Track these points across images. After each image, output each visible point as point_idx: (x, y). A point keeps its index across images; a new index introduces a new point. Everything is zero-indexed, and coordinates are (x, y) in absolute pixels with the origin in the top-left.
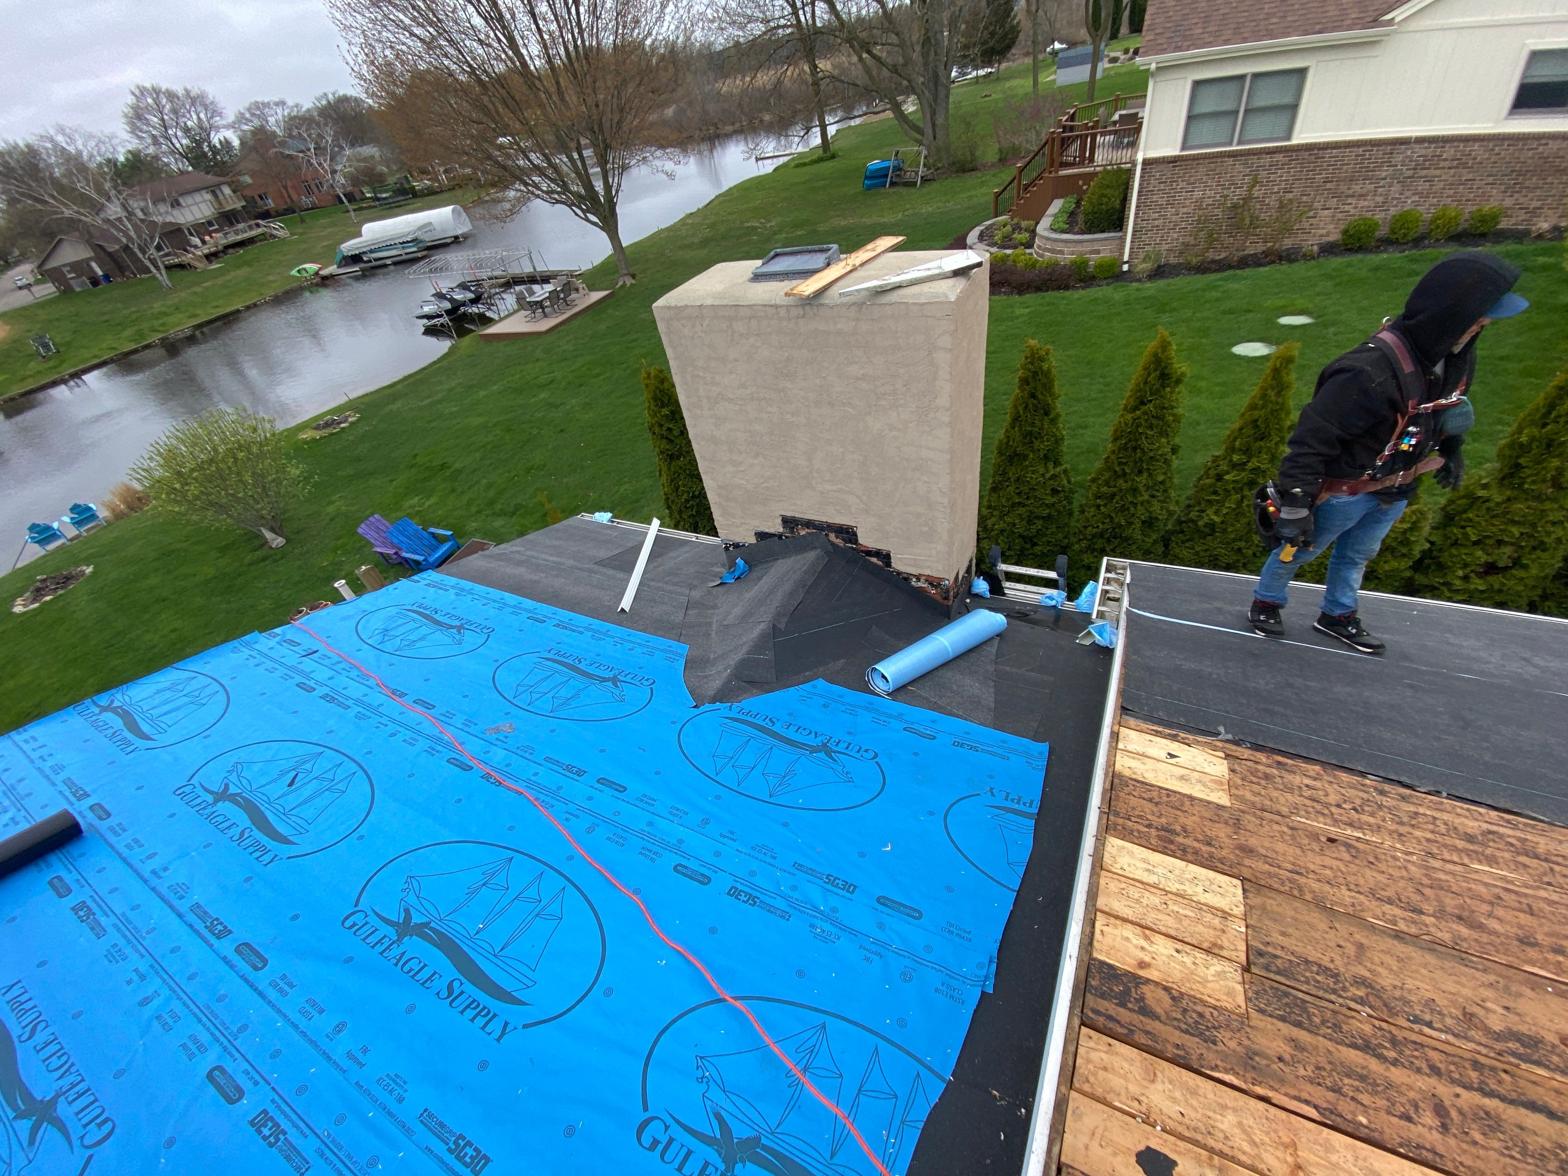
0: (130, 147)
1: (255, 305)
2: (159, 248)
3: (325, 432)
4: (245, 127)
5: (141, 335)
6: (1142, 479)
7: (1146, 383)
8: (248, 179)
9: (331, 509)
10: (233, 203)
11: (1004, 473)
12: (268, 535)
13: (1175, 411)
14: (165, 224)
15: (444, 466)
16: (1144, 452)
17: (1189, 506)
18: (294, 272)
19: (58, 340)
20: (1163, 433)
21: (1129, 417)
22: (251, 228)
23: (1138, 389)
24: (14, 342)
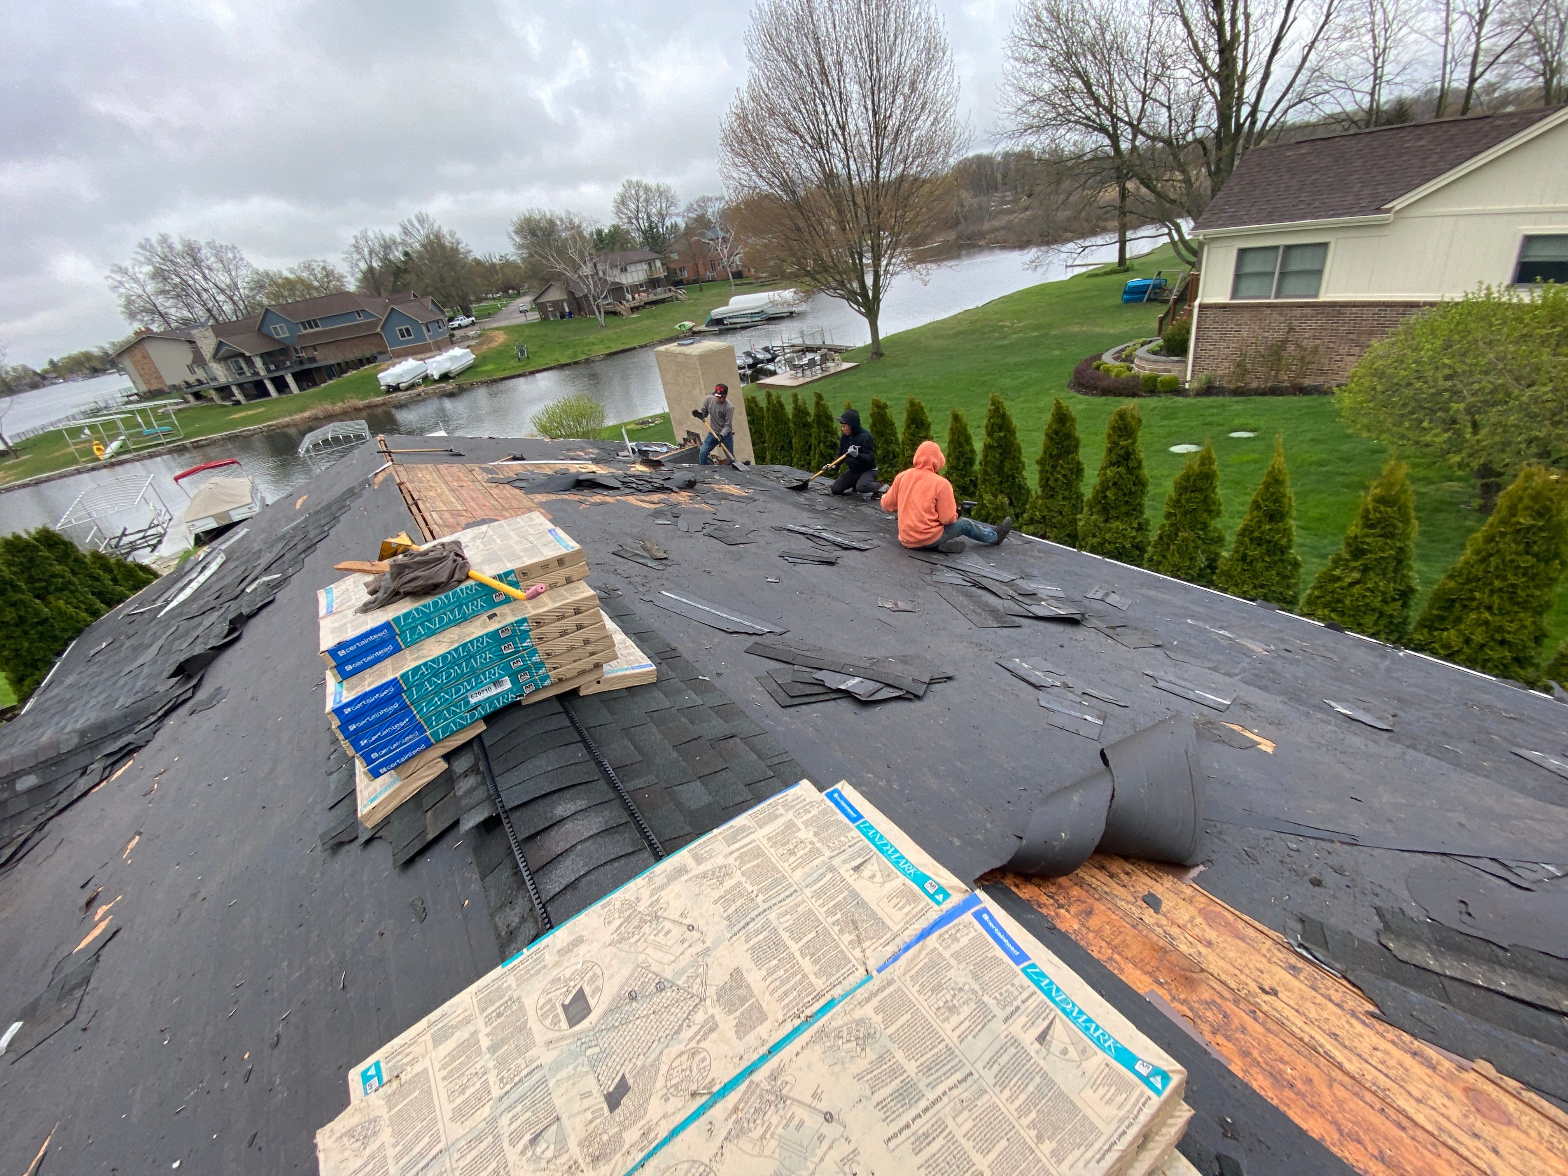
0: (614, 223)
2: (605, 298)
4: (691, 215)
8: (675, 257)
10: (660, 272)
14: (614, 283)
18: (677, 326)
22: (665, 292)
24: (507, 347)
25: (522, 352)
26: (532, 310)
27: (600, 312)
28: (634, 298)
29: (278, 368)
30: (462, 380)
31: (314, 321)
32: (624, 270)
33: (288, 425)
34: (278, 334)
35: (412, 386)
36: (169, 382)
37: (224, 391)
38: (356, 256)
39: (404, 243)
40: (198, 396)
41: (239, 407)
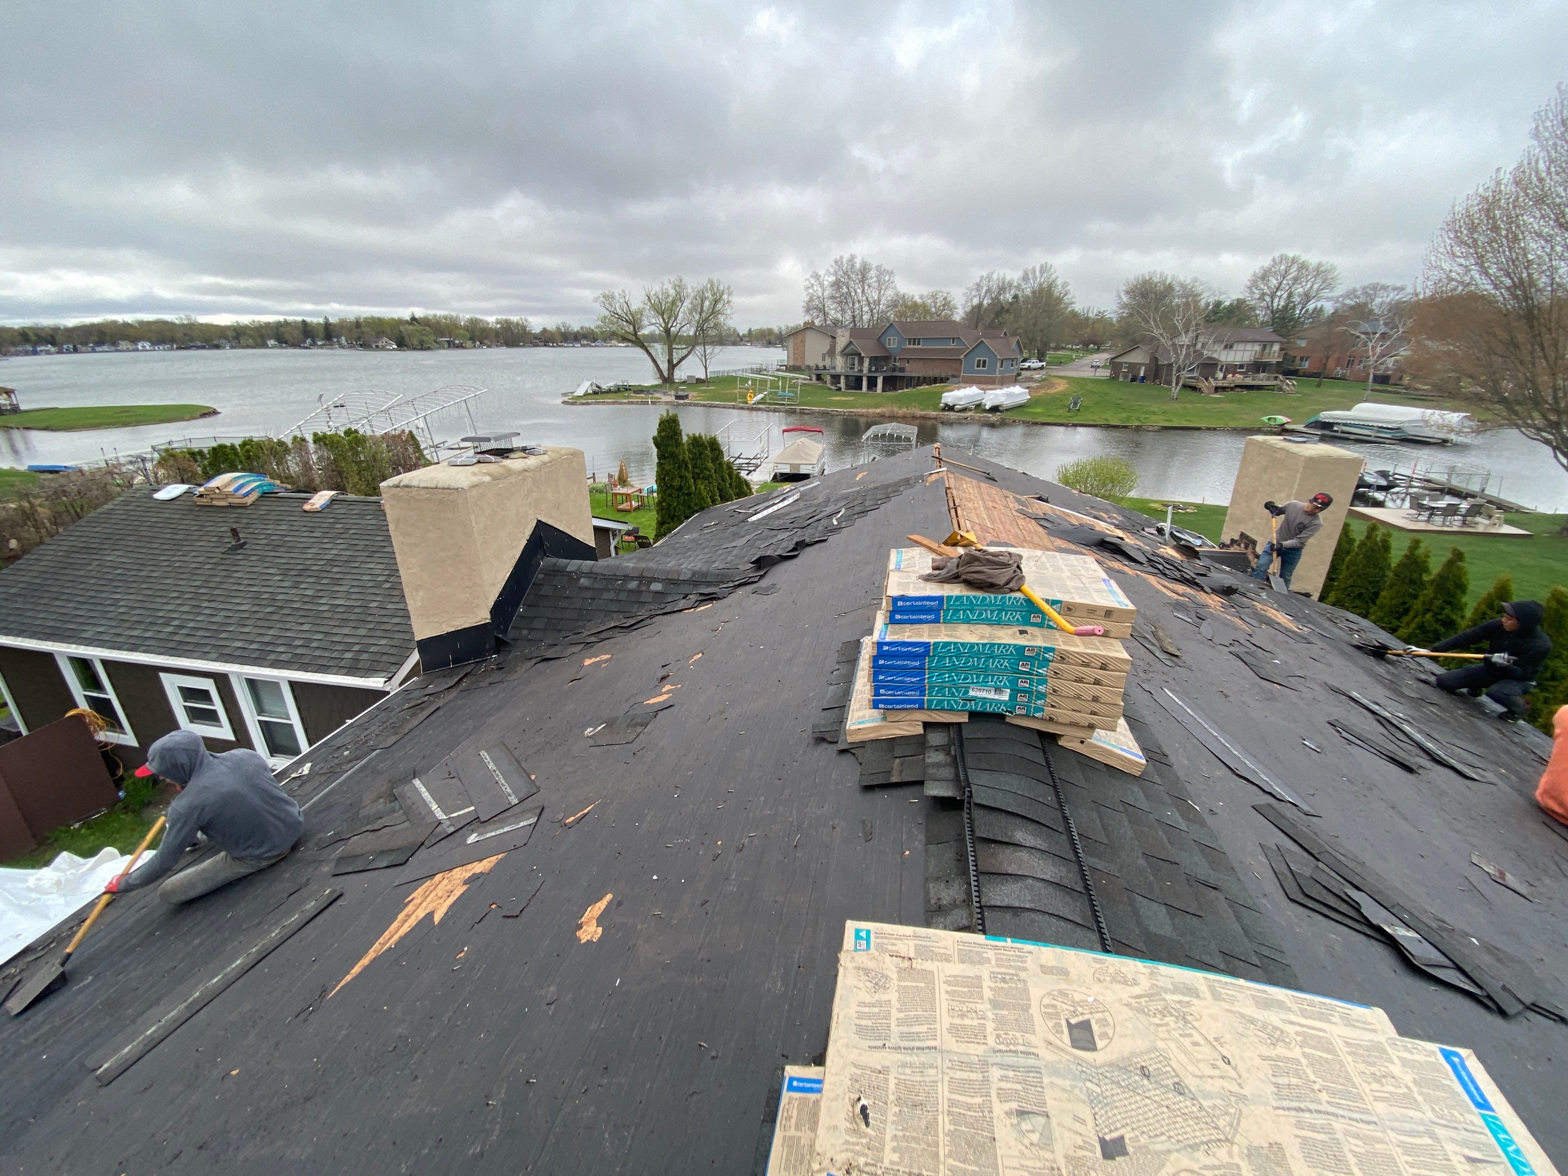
0: (1240, 297)
1: (1215, 429)
2: (1190, 371)
4: (1348, 302)
8: (1303, 343)
10: (1273, 357)
18: (1265, 418)
19: (1085, 403)
24: (1064, 394)
25: (1075, 404)
26: (1104, 367)
27: (1177, 384)
28: (1225, 378)
29: (876, 371)
30: (1008, 416)
31: (919, 339)
32: (1229, 347)
33: (862, 415)
34: (889, 344)
35: (964, 410)
36: (807, 363)
37: (836, 378)
38: (974, 293)
39: (1018, 287)
40: (819, 377)
41: (839, 392)
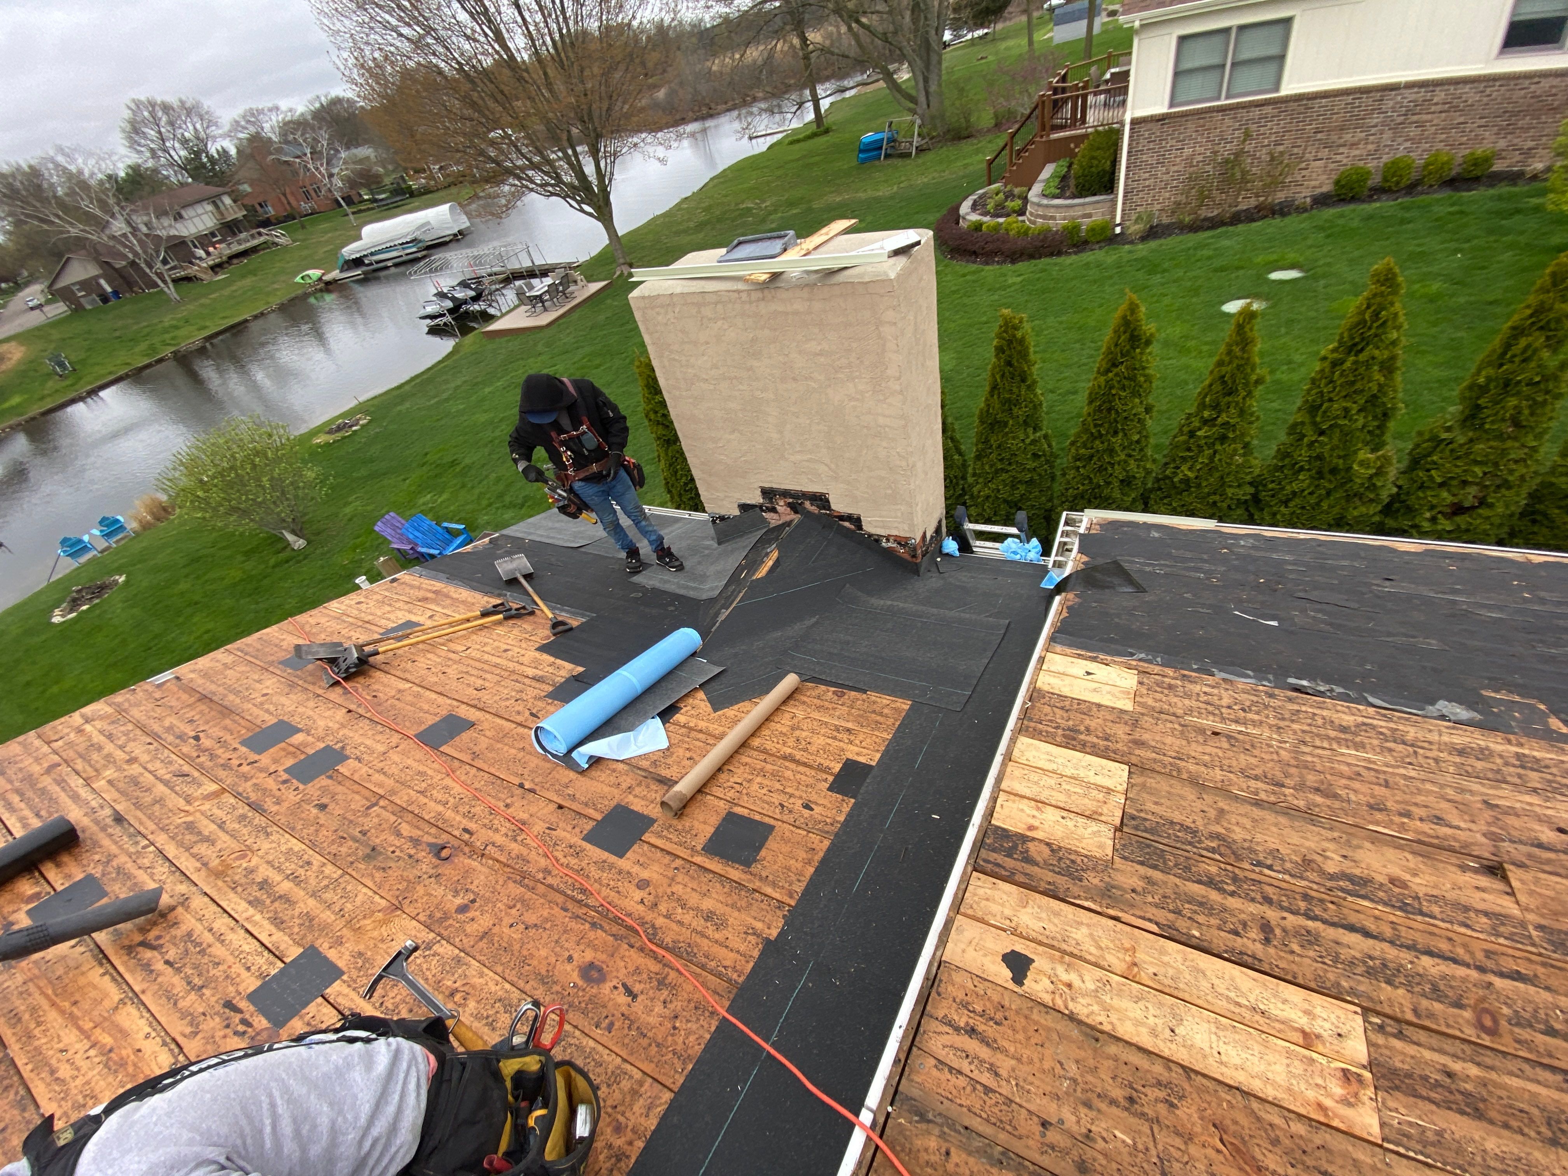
0: (129, 162)
1: (262, 314)
2: (165, 262)
3: (338, 436)
4: (241, 135)
5: (153, 349)
6: (1117, 441)
7: (1116, 345)
8: (247, 188)
9: (348, 510)
10: (234, 212)
11: (987, 441)
12: (290, 537)
13: (1147, 371)
14: (170, 238)
15: (453, 463)
16: (1117, 412)
17: (1166, 464)
18: (298, 279)
19: (73, 358)
20: (1135, 394)
21: (1102, 379)
22: (253, 237)
23: (1109, 352)
24: (31, 362)
25: (61, 365)
26: (48, 302)
27: (164, 282)
28: (208, 254)
32: (178, 217)
